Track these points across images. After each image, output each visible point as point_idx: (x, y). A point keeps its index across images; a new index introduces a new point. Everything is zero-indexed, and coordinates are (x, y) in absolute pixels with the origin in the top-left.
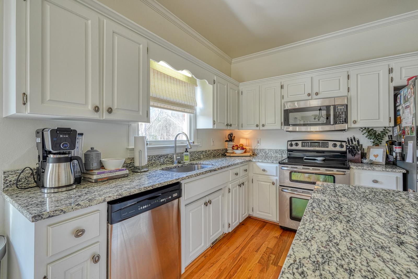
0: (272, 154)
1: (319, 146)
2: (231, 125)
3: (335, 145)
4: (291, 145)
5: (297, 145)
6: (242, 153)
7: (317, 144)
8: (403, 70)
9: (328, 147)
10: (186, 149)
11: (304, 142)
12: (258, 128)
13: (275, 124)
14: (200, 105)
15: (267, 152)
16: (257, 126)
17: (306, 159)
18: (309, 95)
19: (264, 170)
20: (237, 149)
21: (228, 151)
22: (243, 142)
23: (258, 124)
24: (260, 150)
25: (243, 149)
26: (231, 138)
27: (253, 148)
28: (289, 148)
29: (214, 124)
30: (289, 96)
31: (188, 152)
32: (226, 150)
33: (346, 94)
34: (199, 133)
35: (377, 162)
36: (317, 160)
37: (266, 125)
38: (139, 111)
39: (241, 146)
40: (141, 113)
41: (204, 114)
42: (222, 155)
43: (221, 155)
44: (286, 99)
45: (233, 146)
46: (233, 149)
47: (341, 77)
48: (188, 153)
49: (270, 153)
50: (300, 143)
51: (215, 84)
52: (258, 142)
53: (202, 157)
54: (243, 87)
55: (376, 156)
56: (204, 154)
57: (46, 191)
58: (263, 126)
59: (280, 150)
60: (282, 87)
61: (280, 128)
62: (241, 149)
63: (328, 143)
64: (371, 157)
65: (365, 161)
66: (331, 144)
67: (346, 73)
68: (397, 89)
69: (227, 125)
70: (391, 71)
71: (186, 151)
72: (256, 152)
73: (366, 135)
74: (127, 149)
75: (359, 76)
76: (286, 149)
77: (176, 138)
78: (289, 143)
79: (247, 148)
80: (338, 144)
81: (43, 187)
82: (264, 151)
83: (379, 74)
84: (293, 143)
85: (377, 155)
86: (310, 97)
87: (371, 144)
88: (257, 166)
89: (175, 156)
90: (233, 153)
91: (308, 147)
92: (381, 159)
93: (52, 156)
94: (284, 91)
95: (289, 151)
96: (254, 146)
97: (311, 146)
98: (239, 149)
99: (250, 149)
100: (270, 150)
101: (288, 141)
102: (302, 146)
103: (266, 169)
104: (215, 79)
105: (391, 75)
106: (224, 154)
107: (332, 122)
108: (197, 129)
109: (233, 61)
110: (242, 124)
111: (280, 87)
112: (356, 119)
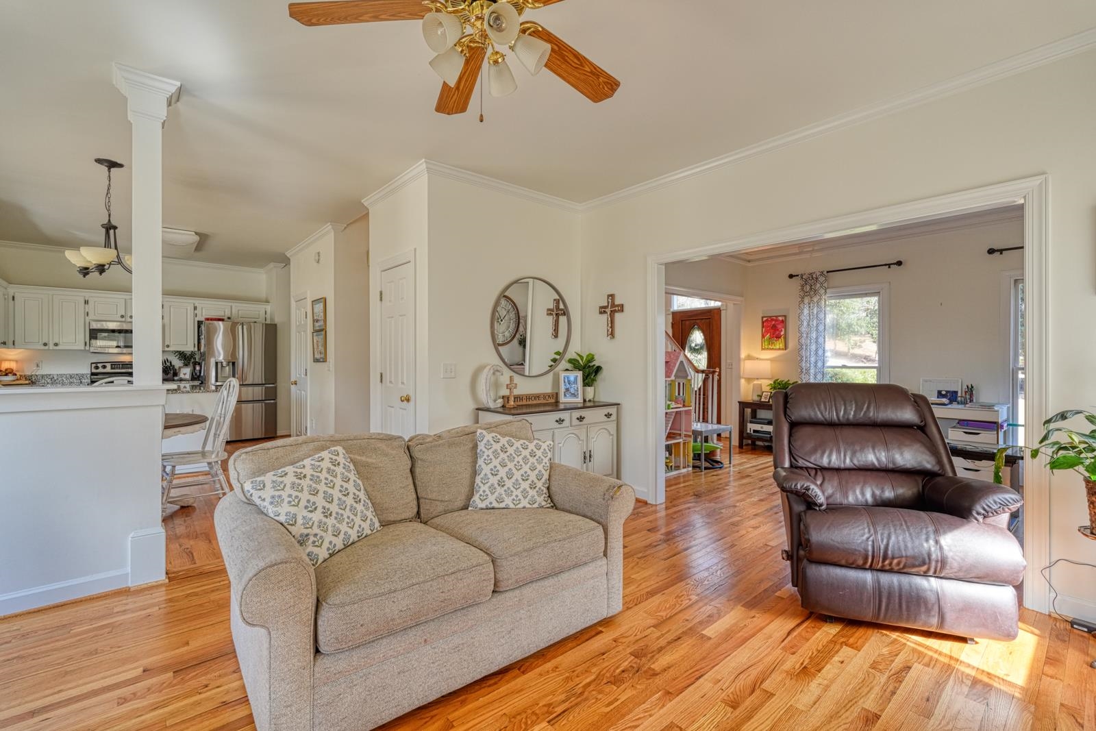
0: (65, 379)
4: (97, 368)
5: (104, 367)
6: (14, 381)
7: (129, 365)
8: (204, 310)
11: (114, 364)
12: (45, 348)
13: (74, 344)
15: (55, 377)
16: (45, 344)
18: (122, 316)
23: (48, 342)
24: (43, 376)
27: (30, 374)
28: (94, 371)
30: (95, 313)
35: (186, 379)
37: (61, 344)
44: (91, 316)
49: (60, 379)
50: (109, 366)
52: (38, 366)
54: (15, 290)
55: (185, 374)
58: (56, 345)
59: (78, 374)
60: (86, 302)
61: (82, 348)
64: (182, 376)
65: (176, 378)
68: (200, 323)
70: (195, 308)
72: (33, 379)
73: (177, 357)
76: (90, 373)
78: (93, 365)
82: (49, 377)
83: (186, 308)
84: (100, 365)
86: (123, 320)
87: (182, 365)
91: (119, 369)
92: (188, 376)
94: (90, 308)
95: (93, 374)
96: (30, 371)
97: (123, 368)
99: (24, 375)
100: (61, 375)
101: (92, 363)
102: (112, 368)
105: (196, 312)
110: (14, 341)
111: (83, 302)
112: (168, 344)
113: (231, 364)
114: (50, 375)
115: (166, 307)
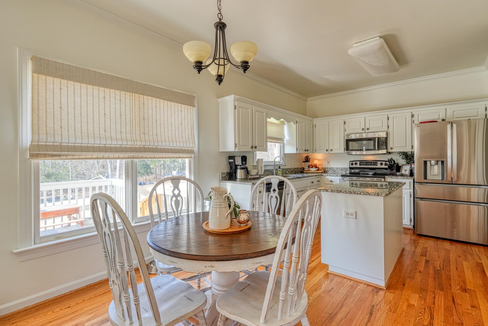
0: (339, 171)
1: (371, 165)
2: (308, 150)
3: (382, 164)
4: (352, 164)
5: (356, 164)
6: (316, 171)
7: (370, 163)
8: (420, 116)
9: (377, 165)
10: (279, 167)
11: (362, 162)
12: (328, 152)
13: (340, 150)
14: (287, 137)
15: (335, 170)
17: (362, 174)
18: (363, 129)
19: (331, 181)
20: (312, 167)
21: (305, 170)
22: (316, 162)
23: (328, 149)
24: (330, 168)
25: (316, 167)
26: (307, 160)
27: (324, 167)
28: (351, 166)
29: (297, 150)
30: (350, 129)
31: (280, 168)
32: (304, 168)
33: (387, 130)
34: (286, 156)
35: (405, 174)
36: (369, 174)
37: (334, 150)
38: (264, 146)
39: (315, 165)
40: (264, 147)
41: (289, 143)
42: (301, 172)
43: (299, 172)
44: (347, 132)
45: (309, 166)
46: (309, 167)
47: (383, 118)
49: (337, 171)
50: (358, 163)
51: (298, 124)
52: (328, 163)
53: (288, 172)
54: (316, 121)
55: (406, 171)
57: (238, 180)
58: (331, 150)
59: (344, 168)
60: (345, 123)
61: (343, 152)
62: (315, 168)
63: (377, 162)
64: (403, 172)
65: (398, 173)
66: (379, 163)
67: (387, 116)
69: (305, 150)
70: (413, 116)
71: (279, 168)
72: (326, 170)
73: (401, 157)
74: (253, 166)
75: (394, 118)
76: (348, 167)
77: (275, 160)
78: (351, 163)
79: (320, 167)
80: (384, 163)
81: (236, 179)
83: (406, 118)
84: (354, 163)
85: (406, 170)
86: (364, 131)
87: (405, 163)
88: (327, 179)
89: (274, 170)
90: (309, 171)
91: (364, 165)
92: (407, 173)
93: (239, 167)
94: (346, 126)
95: (351, 168)
96: (325, 165)
97: (366, 165)
98: (314, 167)
99: (322, 168)
100: (338, 168)
101: (350, 161)
102: (360, 165)
103: (333, 181)
104: (298, 121)
105: (413, 119)
106: (302, 171)
107: (377, 149)
108: (285, 154)
109: (308, 99)
110: (316, 149)
111: (343, 123)
112: (392, 147)
113: (440, 163)
114: (332, 168)
115: (390, 119)
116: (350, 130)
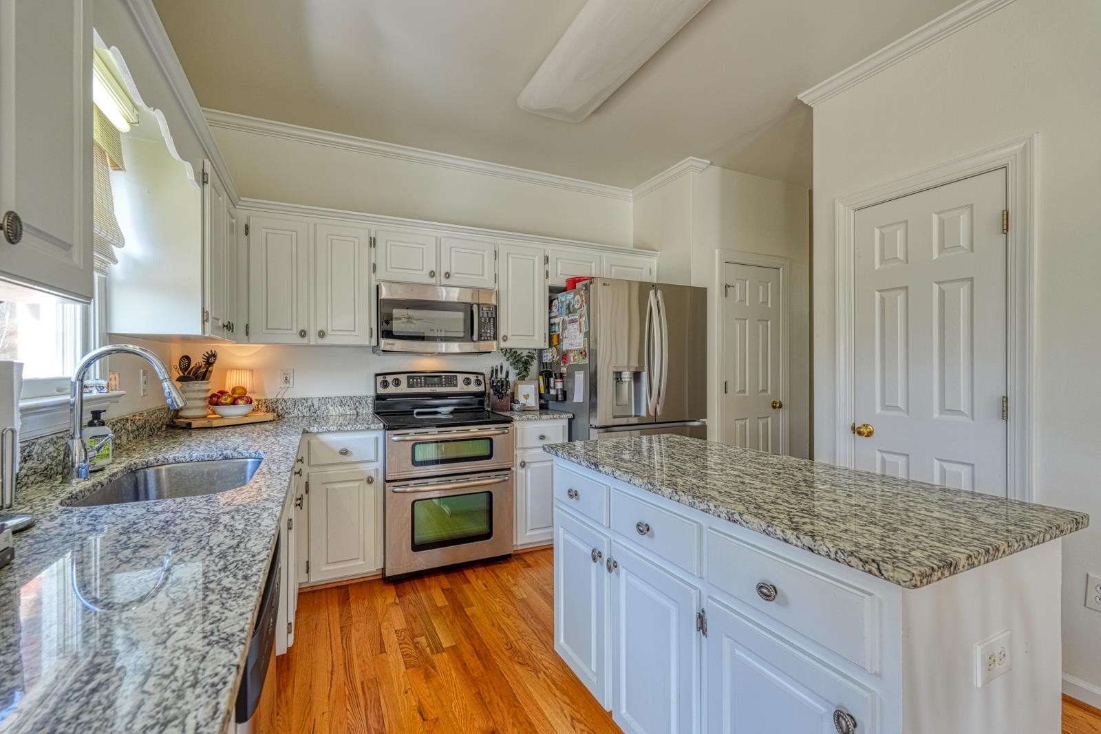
0: (331, 408)
1: (440, 385)
2: (232, 328)
3: (467, 382)
4: (384, 384)
5: (397, 383)
6: (248, 415)
7: (436, 379)
8: (559, 265)
9: (456, 385)
10: (97, 414)
11: (412, 376)
13: (354, 333)
15: (316, 407)
16: (303, 334)
17: (418, 414)
18: (432, 274)
19: (344, 452)
20: (234, 403)
21: (186, 413)
24: (295, 402)
25: (247, 400)
27: (272, 397)
28: (381, 391)
29: (204, 321)
30: (388, 267)
33: (493, 287)
35: (529, 407)
36: (440, 413)
37: (330, 332)
39: (239, 391)
43: (165, 428)
44: (381, 274)
45: (212, 396)
46: (214, 404)
47: (484, 251)
48: (106, 430)
50: (403, 378)
51: (206, 190)
52: (287, 380)
54: (250, 211)
55: (526, 397)
56: (130, 428)
58: (322, 334)
59: (351, 398)
60: (373, 242)
61: (364, 343)
63: (456, 376)
64: (522, 399)
65: (515, 406)
66: (460, 378)
67: (492, 246)
68: (554, 291)
69: (226, 326)
70: (547, 260)
72: (280, 408)
75: (509, 257)
76: (372, 393)
78: (380, 379)
80: (473, 378)
82: (306, 404)
83: (533, 261)
84: (390, 379)
85: (528, 395)
86: (434, 281)
87: (518, 377)
88: (323, 444)
89: (77, 444)
90: (211, 416)
91: (421, 387)
92: (533, 402)
94: (378, 255)
95: (379, 397)
96: (272, 390)
97: (427, 385)
98: (241, 402)
99: (259, 401)
100: (325, 400)
101: (377, 375)
102: (410, 385)
103: (346, 449)
104: (207, 168)
105: (546, 267)
106: (173, 422)
107: (476, 337)
108: (117, 336)
110: (247, 326)
111: (368, 243)
112: (505, 334)
113: (634, 376)
114: (307, 400)
115: (501, 255)
116: (389, 270)
